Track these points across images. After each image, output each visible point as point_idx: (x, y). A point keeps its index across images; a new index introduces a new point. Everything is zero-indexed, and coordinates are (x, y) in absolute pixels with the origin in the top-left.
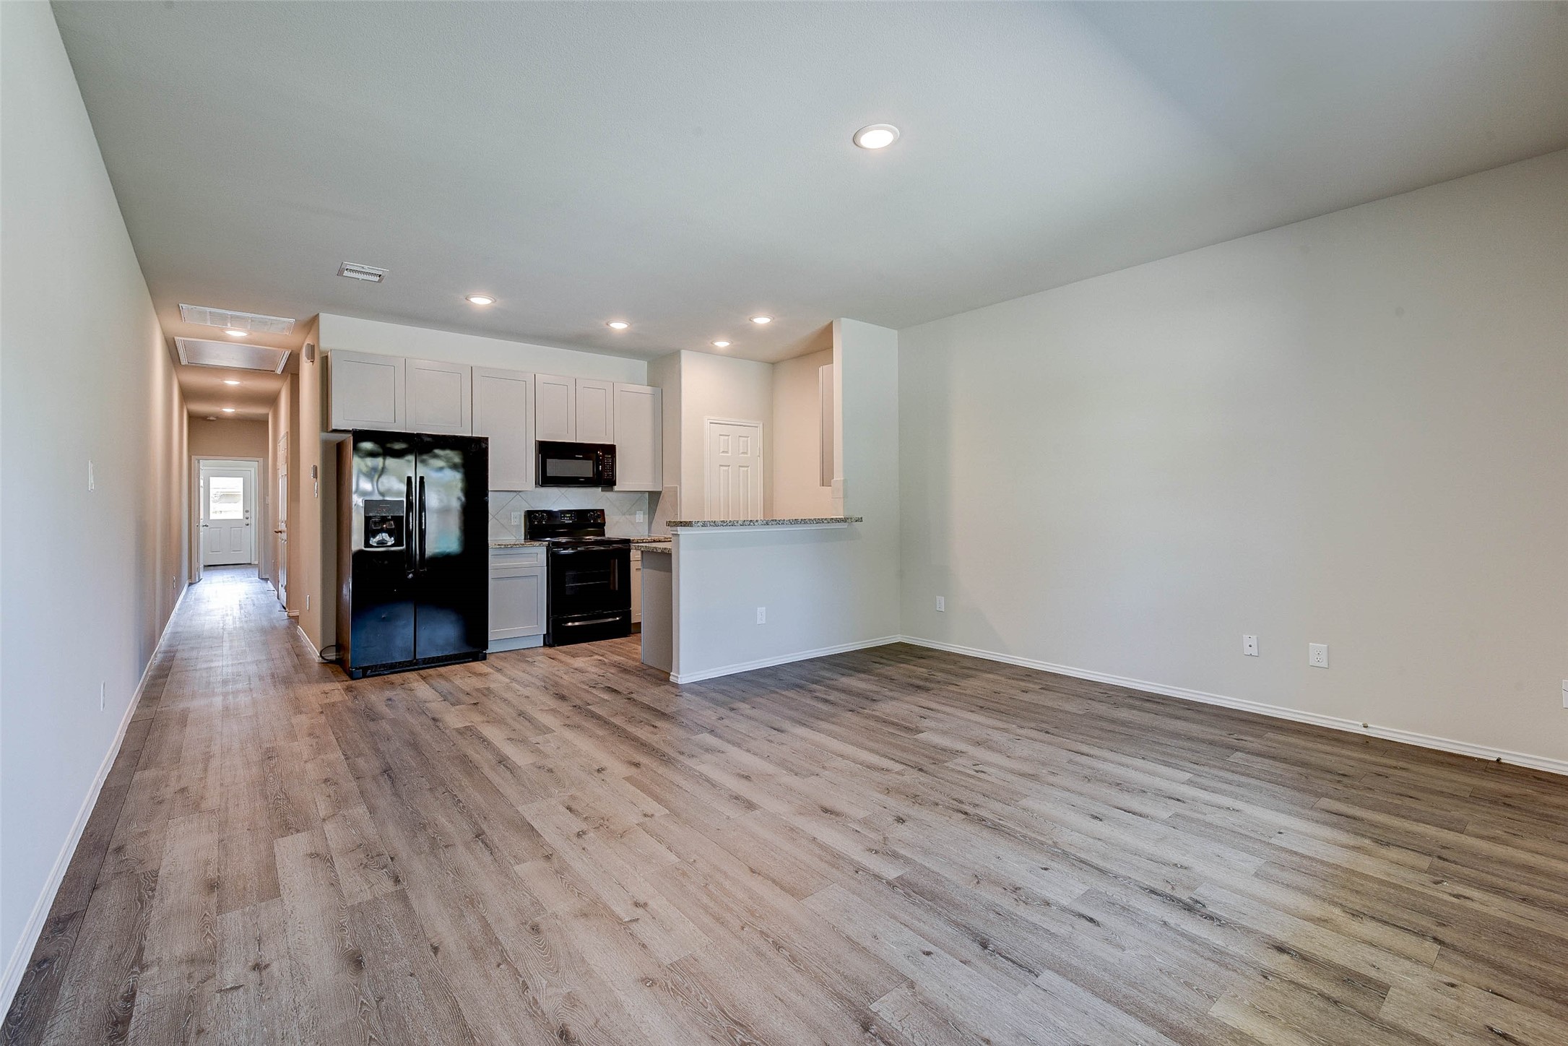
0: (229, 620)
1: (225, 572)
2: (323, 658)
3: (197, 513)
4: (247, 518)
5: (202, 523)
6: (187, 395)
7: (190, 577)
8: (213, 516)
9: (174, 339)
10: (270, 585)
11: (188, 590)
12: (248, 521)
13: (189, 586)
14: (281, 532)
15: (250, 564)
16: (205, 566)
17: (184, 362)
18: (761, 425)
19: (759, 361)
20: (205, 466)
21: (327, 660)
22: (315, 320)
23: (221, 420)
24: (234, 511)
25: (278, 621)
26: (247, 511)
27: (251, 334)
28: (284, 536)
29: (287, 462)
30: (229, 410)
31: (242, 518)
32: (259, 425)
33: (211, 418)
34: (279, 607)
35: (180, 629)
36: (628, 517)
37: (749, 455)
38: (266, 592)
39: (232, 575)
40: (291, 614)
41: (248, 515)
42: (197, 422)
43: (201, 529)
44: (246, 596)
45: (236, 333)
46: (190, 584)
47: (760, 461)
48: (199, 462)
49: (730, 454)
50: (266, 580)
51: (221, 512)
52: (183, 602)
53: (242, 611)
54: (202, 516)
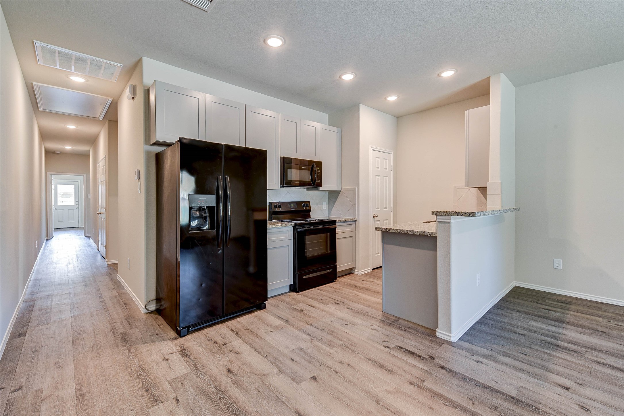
0: (71, 267)
1: (66, 232)
2: (146, 309)
3: (50, 201)
4: (77, 205)
5: (53, 207)
6: (44, 136)
7: (47, 236)
8: (59, 204)
9: (32, 84)
10: (91, 242)
11: (46, 244)
12: (77, 206)
13: (46, 241)
14: (101, 214)
15: (78, 227)
16: (55, 229)
17: (41, 109)
18: (393, 153)
19: (393, 116)
20: (55, 178)
21: (150, 310)
22: (138, 64)
23: (64, 154)
24: (70, 201)
25: (102, 268)
26: (77, 202)
27: (87, 81)
28: (104, 216)
29: (106, 173)
30: (68, 148)
31: (74, 205)
32: (85, 156)
33: (58, 153)
34: (99, 258)
35: (40, 277)
36: (319, 206)
37: (387, 170)
38: (90, 246)
39: (70, 234)
40: (109, 263)
41: (77, 203)
42: (49, 153)
43: (53, 211)
44: (79, 249)
45: (78, 79)
46: (47, 240)
47: (392, 173)
48: (51, 176)
49: (380, 169)
50: (89, 237)
51: (63, 202)
52: (43, 253)
53: (79, 260)
54: (53, 204)
